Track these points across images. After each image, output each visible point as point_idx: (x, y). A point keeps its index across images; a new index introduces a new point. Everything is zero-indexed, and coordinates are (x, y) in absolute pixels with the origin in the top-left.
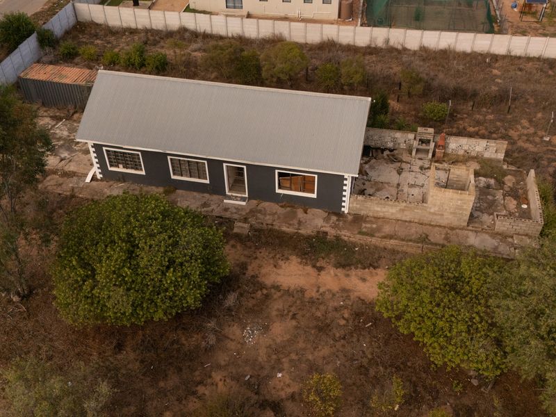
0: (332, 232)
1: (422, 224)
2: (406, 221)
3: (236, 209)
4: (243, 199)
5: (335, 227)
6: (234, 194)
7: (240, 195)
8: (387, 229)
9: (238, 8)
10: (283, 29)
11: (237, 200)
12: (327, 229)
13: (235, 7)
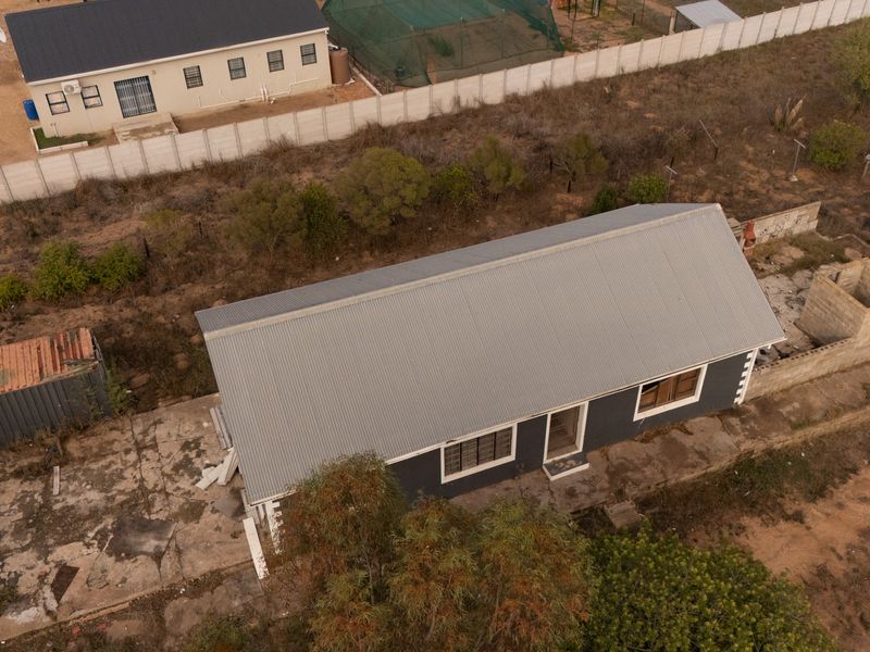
0: (758, 446)
1: (844, 371)
2: (823, 377)
3: (584, 482)
4: (581, 459)
5: (753, 435)
6: (557, 458)
7: (568, 455)
8: (817, 401)
9: (147, 111)
10: (285, 127)
11: (572, 467)
12: (747, 445)
13: (140, 112)
